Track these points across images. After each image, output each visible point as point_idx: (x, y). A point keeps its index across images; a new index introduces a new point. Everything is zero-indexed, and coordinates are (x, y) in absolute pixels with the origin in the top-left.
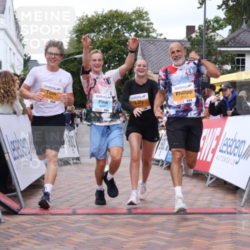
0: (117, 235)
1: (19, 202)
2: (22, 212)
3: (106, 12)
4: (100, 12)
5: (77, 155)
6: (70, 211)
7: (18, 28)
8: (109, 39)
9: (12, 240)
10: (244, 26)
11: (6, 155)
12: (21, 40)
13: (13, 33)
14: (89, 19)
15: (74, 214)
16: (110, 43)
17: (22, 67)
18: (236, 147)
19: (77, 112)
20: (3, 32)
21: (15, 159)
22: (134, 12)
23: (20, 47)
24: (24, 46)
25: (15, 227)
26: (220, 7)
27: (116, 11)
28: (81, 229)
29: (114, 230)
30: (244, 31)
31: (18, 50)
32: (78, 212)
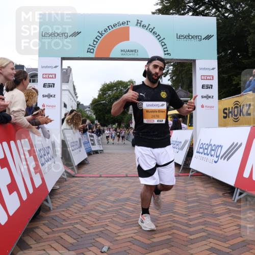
0: (120, 186)
1: (74, 171)
2: (76, 176)
3: (116, 81)
4: (112, 82)
5: (102, 149)
6: (98, 176)
7: (75, 89)
8: (117, 94)
9: (72, 189)
10: (180, 88)
11: (68, 149)
12: (76, 95)
13: (72, 92)
14: (108, 85)
15: (100, 177)
16: (117, 96)
17: (76, 107)
18: (177, 145)
19: (102, 128)
20: (68, 92)
21: (73, 150)
22: (129, 82)
23: (75, 98)
24: (77, 97)
25: (73, 183)
26: (169, 80)
27: (121, 81)
28: (104, 184)
29: (120, 185)
30: (180, 90)
31: (74, 99)
32: (102, 176)
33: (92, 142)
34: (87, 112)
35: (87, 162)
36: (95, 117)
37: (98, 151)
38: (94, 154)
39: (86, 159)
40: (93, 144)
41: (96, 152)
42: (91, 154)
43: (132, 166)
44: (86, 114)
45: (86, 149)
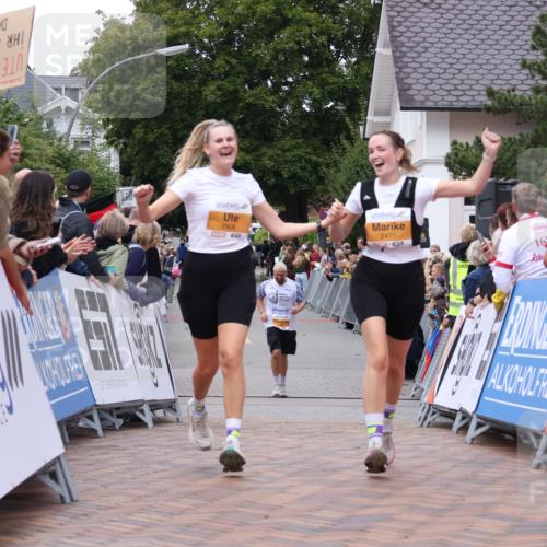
33: (98, 346)
34: (61, 127)
35: (57, 489)
36: (114, 164)
37: (137, 405)
38: (109, 429)
39: (50, 471)
40: (104, 361)
41: (128, 417)
42: (91, 433)
43: (388, 518)
44: (50, 135)
45: (51, 395)
